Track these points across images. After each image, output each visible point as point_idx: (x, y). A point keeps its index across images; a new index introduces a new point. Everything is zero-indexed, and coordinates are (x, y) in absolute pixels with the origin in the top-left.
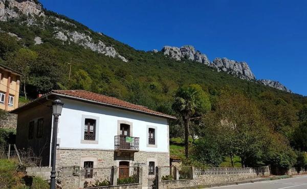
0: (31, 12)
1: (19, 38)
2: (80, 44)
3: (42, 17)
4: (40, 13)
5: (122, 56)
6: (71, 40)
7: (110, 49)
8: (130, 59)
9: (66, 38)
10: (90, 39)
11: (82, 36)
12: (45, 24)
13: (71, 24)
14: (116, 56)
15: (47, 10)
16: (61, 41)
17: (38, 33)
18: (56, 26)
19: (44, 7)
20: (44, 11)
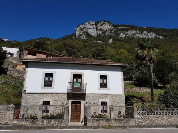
0: (107, 28)
1: (102, 42)
2: (133, 37)
3: (112, 29)
4: (111, 27)
5: (159, 35)
6: (128, 35)
7: (151, 34)
8: (165, 36)
9: (125, 35)
10: (138, 32)
11: (134, 32)
12: (114, 32)
13: (127, 27)
14: (155, 37)
15: (115, 24)
16: (122, 38)
17: (110, 37)
18: (119, 31)
19: (113, 24)
20: (113, 25)
